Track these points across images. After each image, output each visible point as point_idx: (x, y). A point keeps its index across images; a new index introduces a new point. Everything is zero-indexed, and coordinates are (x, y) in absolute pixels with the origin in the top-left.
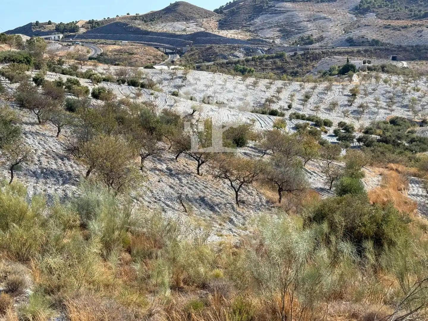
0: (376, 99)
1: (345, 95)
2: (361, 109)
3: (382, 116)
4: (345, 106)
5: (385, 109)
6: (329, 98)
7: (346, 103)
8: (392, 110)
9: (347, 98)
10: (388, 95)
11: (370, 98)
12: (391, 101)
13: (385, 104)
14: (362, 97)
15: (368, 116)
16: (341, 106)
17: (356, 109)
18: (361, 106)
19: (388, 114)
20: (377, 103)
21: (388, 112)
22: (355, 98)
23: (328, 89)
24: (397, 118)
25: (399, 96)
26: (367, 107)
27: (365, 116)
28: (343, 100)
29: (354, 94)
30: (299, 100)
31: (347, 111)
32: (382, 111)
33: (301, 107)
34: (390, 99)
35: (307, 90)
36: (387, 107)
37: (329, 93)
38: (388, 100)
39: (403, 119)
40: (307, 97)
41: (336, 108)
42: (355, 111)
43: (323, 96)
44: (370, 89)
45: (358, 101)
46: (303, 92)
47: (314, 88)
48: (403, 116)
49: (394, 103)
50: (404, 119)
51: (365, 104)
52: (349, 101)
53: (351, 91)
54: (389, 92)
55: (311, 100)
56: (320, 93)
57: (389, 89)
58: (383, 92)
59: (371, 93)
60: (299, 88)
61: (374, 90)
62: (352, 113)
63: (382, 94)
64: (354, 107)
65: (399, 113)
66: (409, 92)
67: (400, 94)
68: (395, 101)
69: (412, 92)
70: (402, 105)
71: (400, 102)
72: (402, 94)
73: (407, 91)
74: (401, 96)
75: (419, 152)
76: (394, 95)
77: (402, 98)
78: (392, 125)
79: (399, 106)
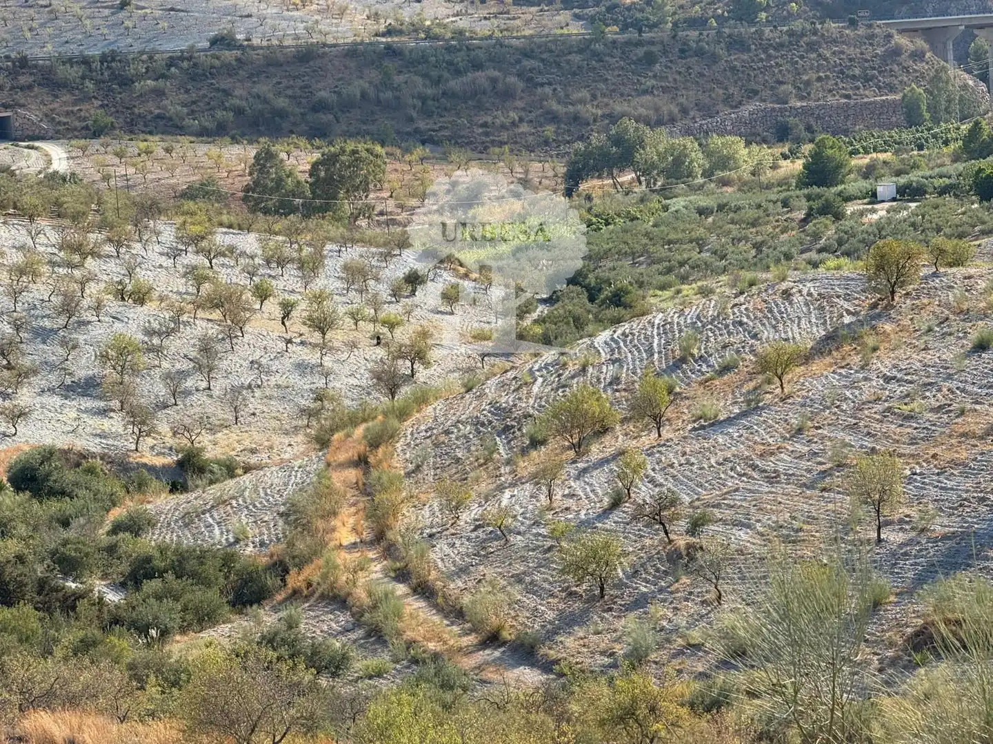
8: (17, 416)
24: (48, 454)
25: (45, 335)
39: (78, 459)
48: (80, 444)
49: (24, 375)
50: (83, 456)
66: (98, 307)
67: (47, 323)
68: (26, 362)
69: (113, 305)
70: (68, 381)
71: (52, 367)
72: (62, 321)
73: (85, 303)
74: (53, 331)
75: (183, 630)
76: (18, 328)
77: (64, 343)
78: (24, 496)
79: (51, 390)
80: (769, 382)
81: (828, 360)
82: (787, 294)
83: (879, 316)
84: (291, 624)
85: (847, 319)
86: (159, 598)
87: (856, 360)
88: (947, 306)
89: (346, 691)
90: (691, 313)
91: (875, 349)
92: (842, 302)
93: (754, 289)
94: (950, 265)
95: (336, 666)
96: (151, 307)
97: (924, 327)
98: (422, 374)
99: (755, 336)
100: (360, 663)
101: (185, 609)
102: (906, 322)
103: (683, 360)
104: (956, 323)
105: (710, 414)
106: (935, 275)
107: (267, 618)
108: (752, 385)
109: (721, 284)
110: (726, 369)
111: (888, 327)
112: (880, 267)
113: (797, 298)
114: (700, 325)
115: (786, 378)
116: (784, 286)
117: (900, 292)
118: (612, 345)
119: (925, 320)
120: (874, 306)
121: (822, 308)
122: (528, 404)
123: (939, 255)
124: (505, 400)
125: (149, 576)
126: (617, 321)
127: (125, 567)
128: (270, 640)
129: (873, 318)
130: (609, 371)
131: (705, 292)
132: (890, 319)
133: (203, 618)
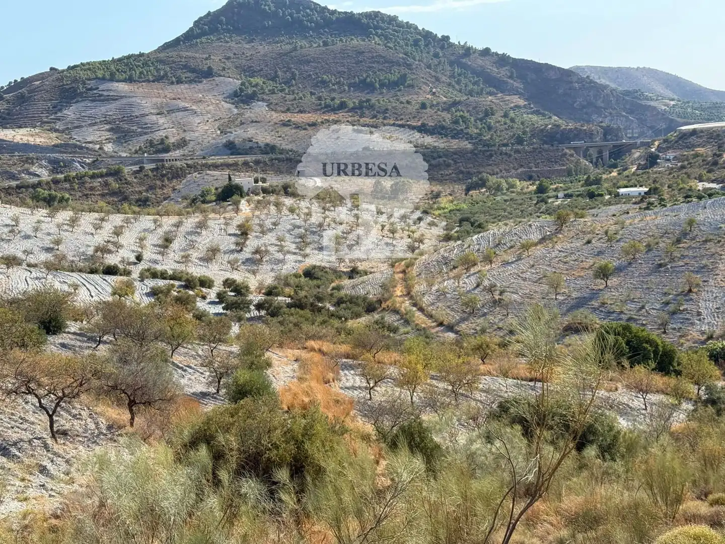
0: (280, 239)
1: (230, 235)
2: (258, 256)
3: (292, 265)
4: (232, 252)
5: (295, 254)
6: (205, 240)
7: (233, 247)
8: (305, 256)
9: (233, 239)
10: (297, 231)
11: (270, 238)
12: (302, 242)
13: (294, 246)
14: (257, 237)
15: (269, 267)
16: (225, 253)
17: (249, 256)
18: (257, 251)
19: (300, 262)
20: (281, 246)
21: (300, 258)
22: (246, 239)
23: (202, 225)
24: (314, 267)
25: (314, 233)
26: (267, 252)
27: (265, 267)
28: (229, 243)
29: (244, 232)
30: (155, 246)
31: (236, 261)
32: (290, 257)
33: (159, 257)
34: (301, 237)
35: (166, 228)
36: (297, 251)
37: (204, 232)
38: (298, 240)
39: (322, 269)
40: (168, 241)
41: (218, 256)
42: (247, 260)
43: (194, 238)
44: (268, 223)
45: (252, 243)
46: (160, 231)
47: (178, 225)
48: (323, 264)
49: (308, 244)
50: (324, 268)
51: (263, 248)
52: (237, 244)
53: (240, 227)
54: (299, 227)
55: (176, 245)
56: (189, 233)
57: (298, 222)
58: (289, 227)
59: (270, 230)
60: (153, 226)
61: (275, 224)
62: (243, 263)
63: (289, 231)
64: (247, 254)
65: (315, 259)
66: (329, 225)
67: (314, 230)
68: (308, 240)
69: (333, 225)
70: (320, 246)
71: (316, 242)
72: (319, 229)
73: (325, 224)
74: (316, 232)
75: (352, 319)
76: (306, 231)
77: (319, 235)
78: (307, 279)
79: (315, 249)
80: (524, 251)
81: (542, 245)
82: (530, 226)
83: (557, 233)
84: (383, 318)
85: (548, 233)
86: (345, 309)
87: (550, 245)
88: (578, 230)
89: (398, 337)
90: (501, 230)
91: (556, 242)
92: (547, 228)
93: (521, 224)
94: (580, 218)
95: (395, 330)
96: (344, 225)
97: (571, 236)
98: (422, 247)
99: (520, 238)
100: (402, 330)
101: (352, 313)
102: (566, 234)
103: (499, 244)
104: (581, 235)
105: (506, 260)
106: (575, 221)
107: (377, 316)
108: (519, 252)
109: (511, 222)
110: (512, 247)
111: (560, 236)
112: (558, 218)
113: (533, 227)
114: (504, 235)
115: (529, 250)
116: (529, 223)
117: (564, 225)
118: (478, 239)
119: (572, 234)
120: (556, 229)
121: (540, 230)
122: (453, 256)
123: (576, 215)
124: (446, 255)
125: (342, 303)
126: (480, 232)
127: (335, 300)
128: (376, 322)
129: (556, 233)
130: (477, 247)
131: (506, 225)
132: (561, 233)
133: (357, 315)
